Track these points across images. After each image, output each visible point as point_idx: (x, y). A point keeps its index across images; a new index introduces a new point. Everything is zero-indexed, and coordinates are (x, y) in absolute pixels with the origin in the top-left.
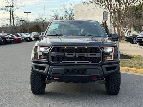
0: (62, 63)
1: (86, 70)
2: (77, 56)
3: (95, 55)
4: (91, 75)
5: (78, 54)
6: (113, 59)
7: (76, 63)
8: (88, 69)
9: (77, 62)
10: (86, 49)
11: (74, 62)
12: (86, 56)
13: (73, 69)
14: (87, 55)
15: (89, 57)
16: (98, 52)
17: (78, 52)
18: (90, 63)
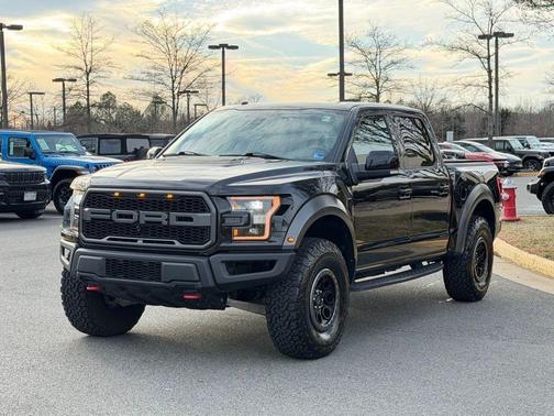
0: (105, 240)
1: (159, 265)
2: (142, 222)
3: (191, 219)
4: (173, 284)
5: (144, 216)
6: (266, 236)
7: (140, 242)
8: (164, 263)
9: (144, 241)
10: (168, 201)
11: (136, 241)
12: (165, 223)
13: (126, 261)
14: (168, 220)
15: (174, 227)
16: (204, 211)
17: (147, 209)
18: (177, 244)
